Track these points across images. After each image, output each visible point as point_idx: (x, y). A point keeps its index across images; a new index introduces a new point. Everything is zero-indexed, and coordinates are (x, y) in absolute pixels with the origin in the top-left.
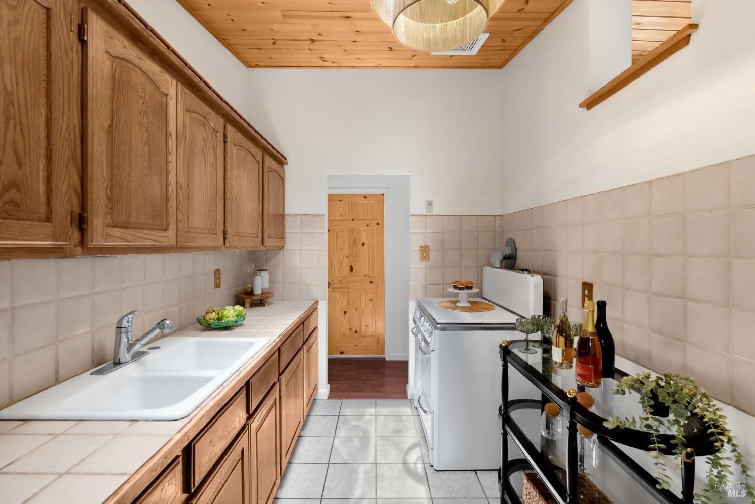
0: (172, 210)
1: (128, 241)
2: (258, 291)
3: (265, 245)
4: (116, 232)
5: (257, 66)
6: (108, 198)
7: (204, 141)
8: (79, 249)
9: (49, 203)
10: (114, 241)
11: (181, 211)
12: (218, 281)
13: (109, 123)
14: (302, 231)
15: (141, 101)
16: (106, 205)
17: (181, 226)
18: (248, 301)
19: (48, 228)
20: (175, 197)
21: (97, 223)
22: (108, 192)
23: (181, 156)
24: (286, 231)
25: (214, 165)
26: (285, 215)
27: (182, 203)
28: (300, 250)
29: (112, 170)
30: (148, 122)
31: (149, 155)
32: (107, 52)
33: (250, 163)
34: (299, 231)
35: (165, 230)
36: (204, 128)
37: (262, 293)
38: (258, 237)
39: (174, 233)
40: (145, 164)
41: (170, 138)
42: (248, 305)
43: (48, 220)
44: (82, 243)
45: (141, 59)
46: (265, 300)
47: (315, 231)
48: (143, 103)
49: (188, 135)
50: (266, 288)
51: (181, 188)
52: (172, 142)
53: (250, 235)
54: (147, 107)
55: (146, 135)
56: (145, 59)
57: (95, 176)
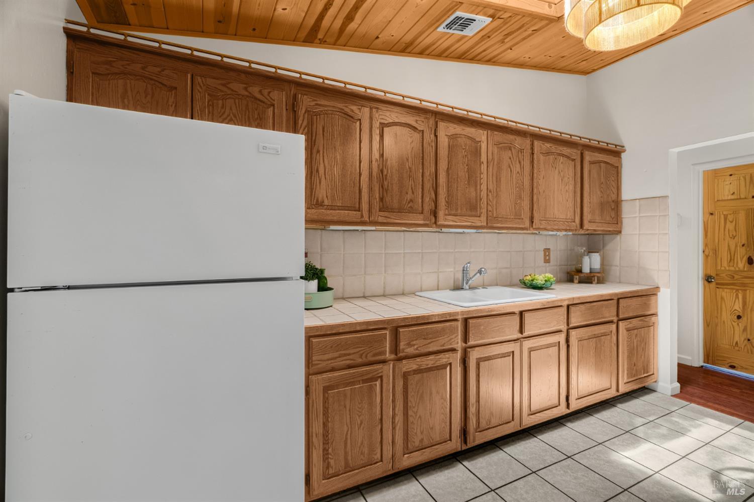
0: (484, 205)
1: (456, 222)
2: (586, 270)
3: (585, 228)
4: (450, 217)
5: (594, 70)
6: (447, 202)
7: (510, 159)
8: (434, 225)
9: (422, 206)
10: (449, 222)
11: (490, 205)
12: (547, 258)
13: (447, 167)
14: (641, 215)
15: (463, 151)
16: (445, 205)
17: (490, 214)
18: (577, 278)
19: (421, 216)
20: (486, 197)
21: (441, 214)
22: (447, 199)
23: (490, 173)
24: (623, 217)
25: (520, 172)
26: (622, 201)
27: (491, 200)
28: (639, 234)
29: (448, 188)
30: (468, 160)
31: (468, 178)
32: (446, 135)
33: (562, 163)
34: (637, 215)
35: (479, 217)
36: (510, 151)
37: (591, 272)
38: (574, 222)
39: (485, 218)
40: (466, 182)
41: (482, 165)
42: (576, 281)
43: (422, 213)
44: (435, 223)
45: (464, 130)
46: (593, 279)
47: (657, 214)
48: (465, 151)
49: (496, 159)
50: (596, 269)
51: (490, 191)
52: (484, 167)
53: (564, 220)
54: (467, 153)
55: (466, 167)
56: (466, 128)
57: (440, 192)
